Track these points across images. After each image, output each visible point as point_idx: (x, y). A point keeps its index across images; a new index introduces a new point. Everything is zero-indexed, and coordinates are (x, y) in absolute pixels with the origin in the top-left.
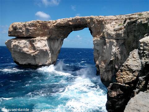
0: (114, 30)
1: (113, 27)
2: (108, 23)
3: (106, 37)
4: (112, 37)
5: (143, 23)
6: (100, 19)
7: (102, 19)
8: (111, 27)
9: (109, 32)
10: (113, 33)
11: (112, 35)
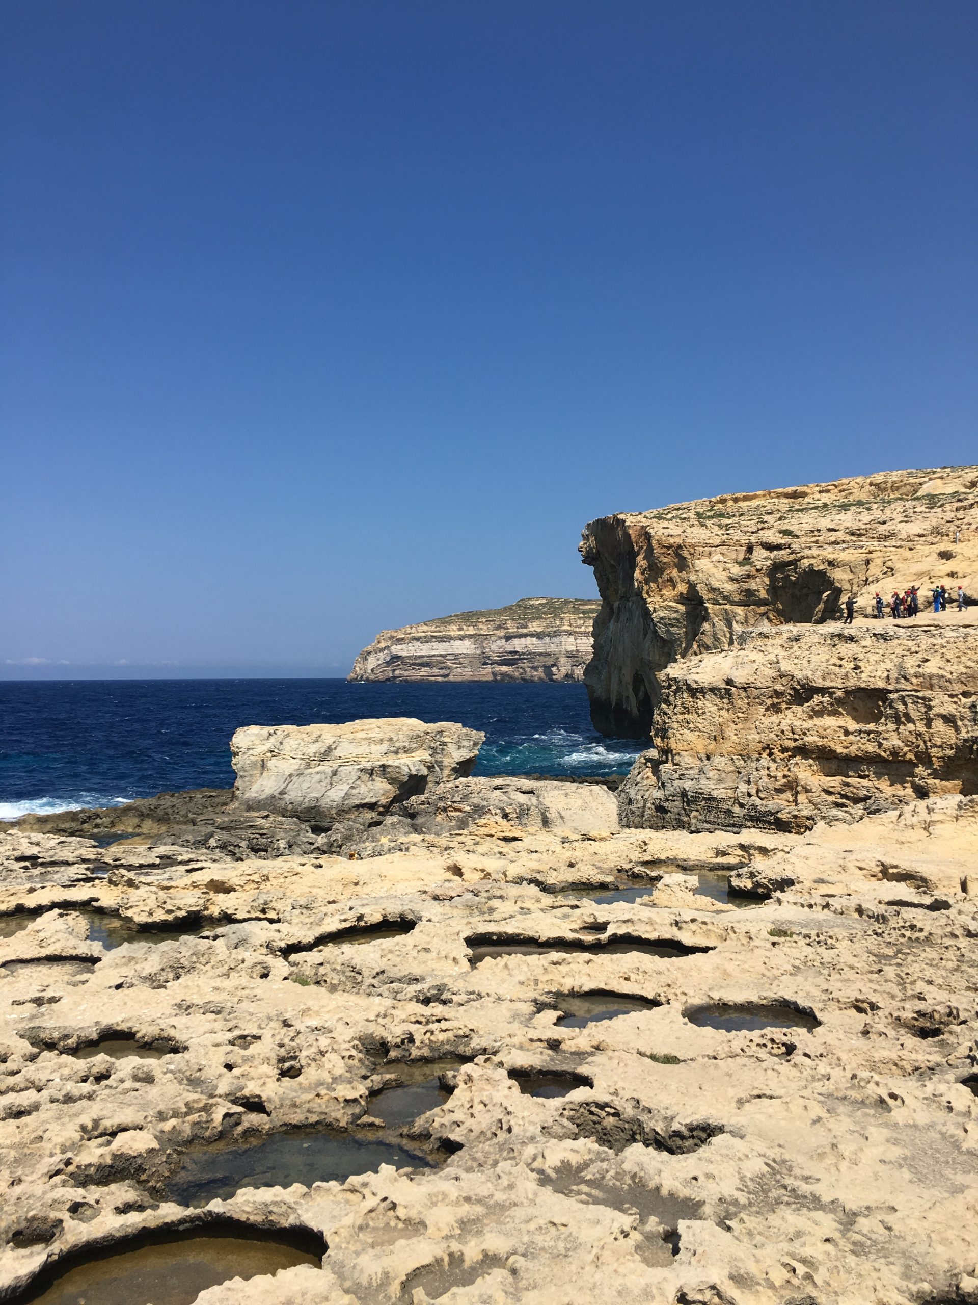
0: (732, 579)
1: (721, 569)
2: (702, 554)
3: (705, 597)
4: (725, 598)
5: (816, 569)
6: (672, 541)
7: (679, 541)
8: (715, 571)
9: (716, 584)
10: (729, 587)
11: (726, 593)
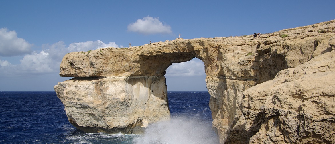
0: (239, 64)
1: (237, 58)
2: (229, 50)
3: (226, 75)
4: (234, 75)
6: (216, 43)
9: (231, 67)
10: (237, 69)
11: (235, 73)
